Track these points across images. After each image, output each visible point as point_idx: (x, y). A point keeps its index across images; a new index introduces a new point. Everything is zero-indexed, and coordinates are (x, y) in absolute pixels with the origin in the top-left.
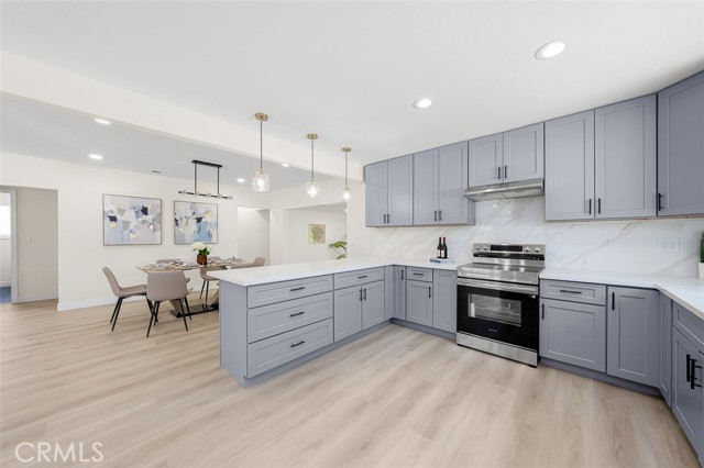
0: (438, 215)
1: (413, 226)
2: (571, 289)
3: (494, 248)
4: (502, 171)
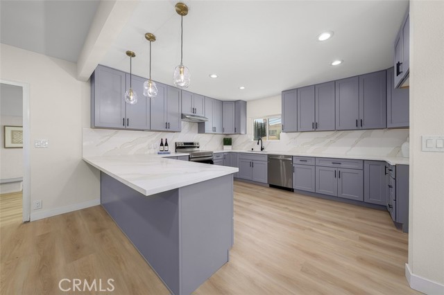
0: (167, 125)
1: (150, 130)
2: (218, 155)
3: (185, 144)
4: (194, 110)
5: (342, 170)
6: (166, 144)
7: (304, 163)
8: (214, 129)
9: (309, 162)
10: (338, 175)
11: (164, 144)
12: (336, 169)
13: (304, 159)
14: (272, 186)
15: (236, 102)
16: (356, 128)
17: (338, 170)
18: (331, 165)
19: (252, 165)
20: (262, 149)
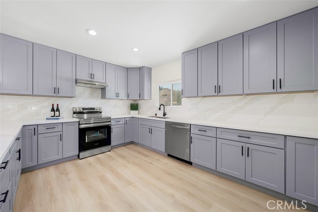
0: (56, 90)
1: (33, 95)
2: (118, 120)
3: (83, 109)
4: (92, 76)
5: (251, 147)
6: (58, 110)
7: (203, 133)
8: (117, 95)
9: (209, 133)
10: (246, 152)
11: (55, 109)
12: (244, 145)
13: (203, 129)
14: (169, 156)
15: (140, 69)
16: (272, 91)
17: (246, 146)
18: (237, 138)
19: (151, 131)
20: (164, 115)
